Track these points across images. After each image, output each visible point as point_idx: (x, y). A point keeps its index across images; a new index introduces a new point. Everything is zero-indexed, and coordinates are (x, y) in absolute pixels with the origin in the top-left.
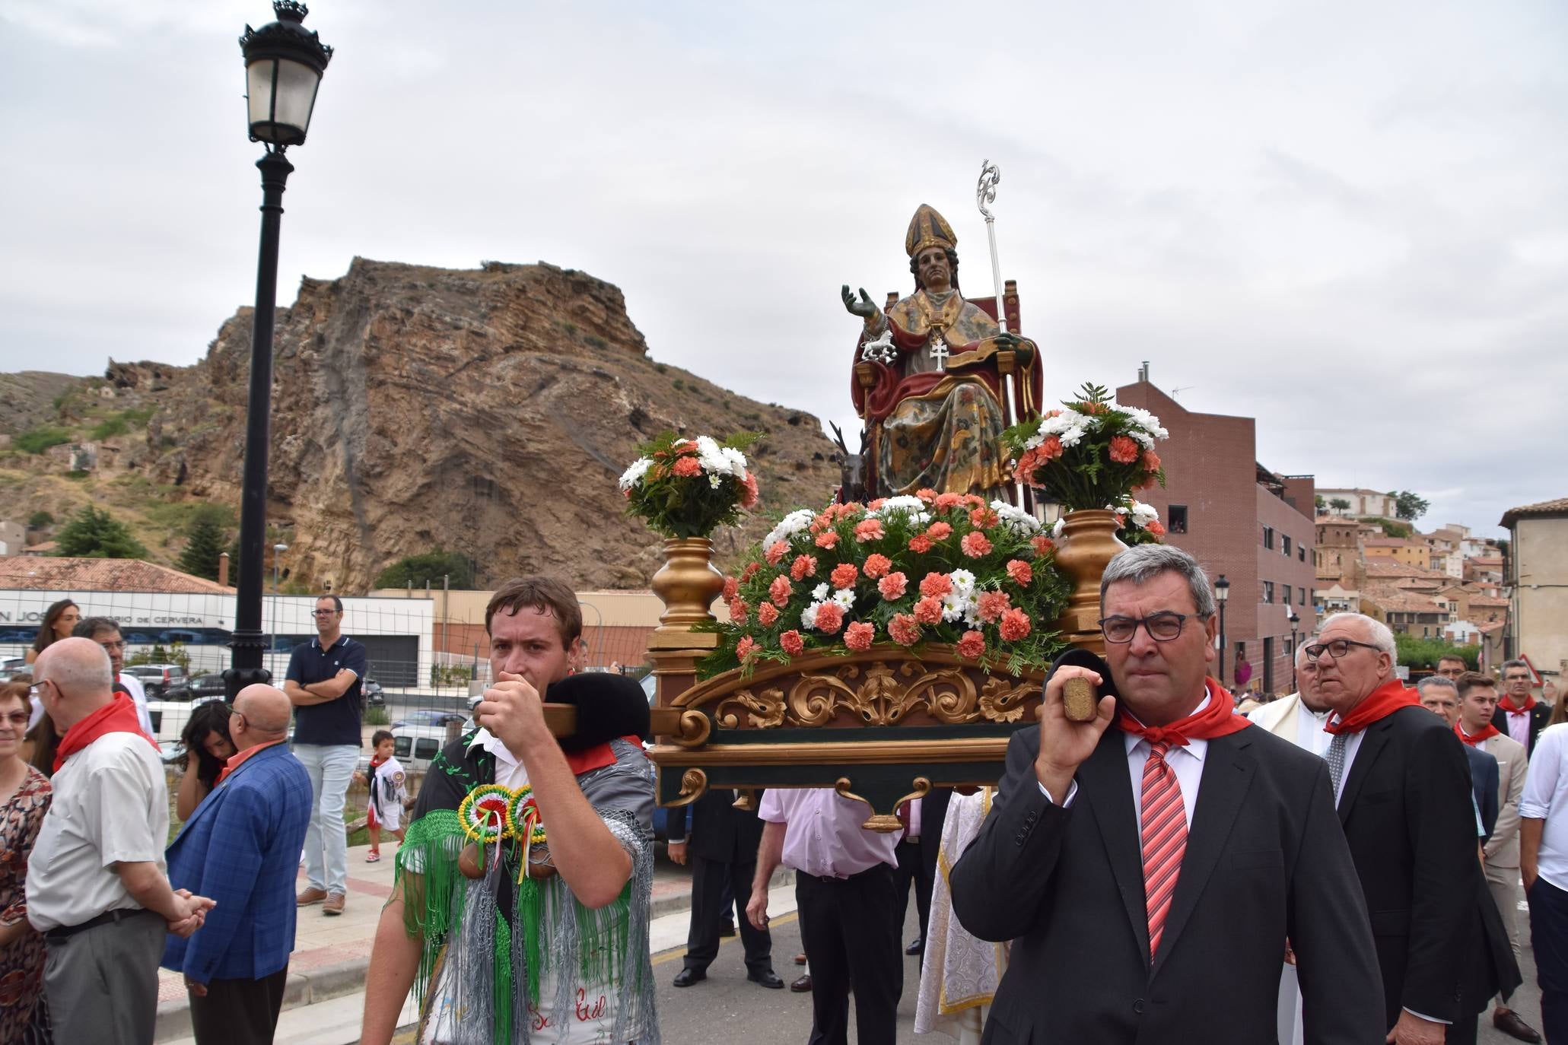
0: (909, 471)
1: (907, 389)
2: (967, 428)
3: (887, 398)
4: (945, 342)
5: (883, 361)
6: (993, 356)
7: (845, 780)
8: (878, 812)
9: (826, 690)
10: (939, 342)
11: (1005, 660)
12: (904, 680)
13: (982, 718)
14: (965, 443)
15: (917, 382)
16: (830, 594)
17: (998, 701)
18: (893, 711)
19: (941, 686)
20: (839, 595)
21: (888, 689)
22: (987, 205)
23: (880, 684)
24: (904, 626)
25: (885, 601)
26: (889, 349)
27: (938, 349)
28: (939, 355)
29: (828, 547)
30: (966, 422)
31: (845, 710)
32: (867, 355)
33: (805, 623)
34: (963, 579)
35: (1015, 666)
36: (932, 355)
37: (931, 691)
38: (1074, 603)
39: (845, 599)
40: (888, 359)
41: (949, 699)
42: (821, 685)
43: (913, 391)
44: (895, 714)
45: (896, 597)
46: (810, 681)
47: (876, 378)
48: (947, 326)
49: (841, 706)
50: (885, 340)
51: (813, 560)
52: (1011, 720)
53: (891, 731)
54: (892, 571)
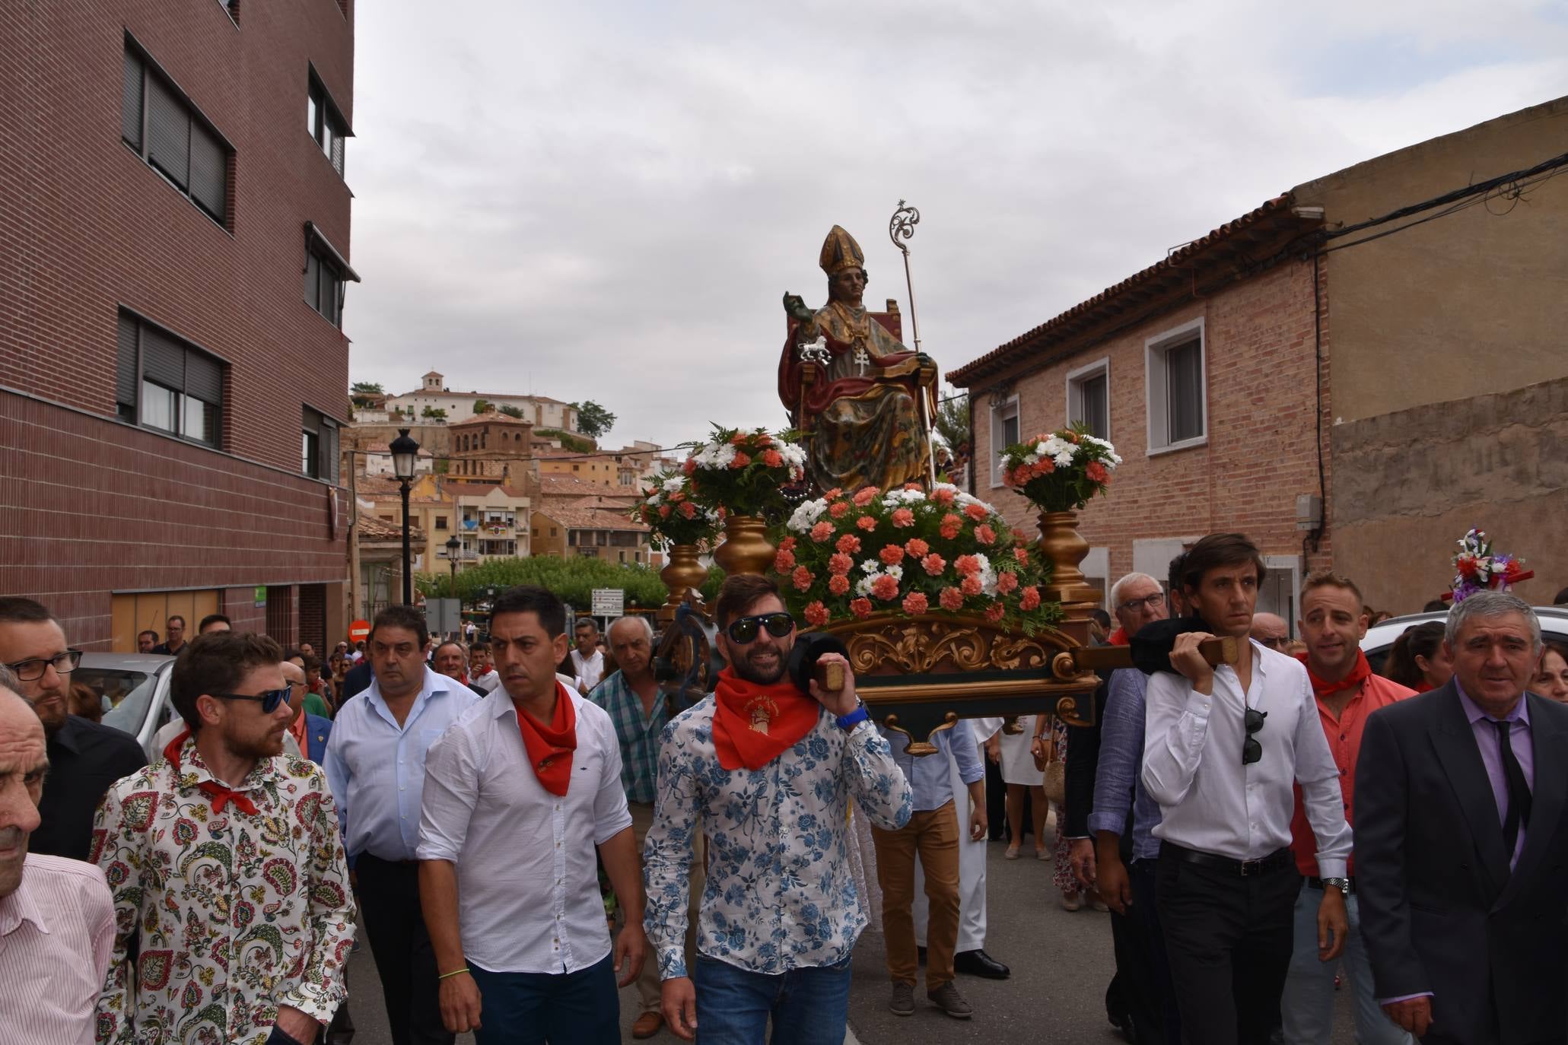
0: (847, 460)
1: (840, 389)
2: (906, 430)
3: (824, 394)
4: (867, 352)
5: (821, 363)
6: (917, 371)
7: (892, 716)
8: (916, 741)
9: (872, 646)
10: (862, 351)
11: (1020, 624)
12: (934, 638)
13: (991, 666)
14: (905, 443)
15: (848, 384)
16: (881, 568)
17: (1005, 653)
18: (927, 661)
19: (961, 642)
20: (890, 570)
21: (922, 645)
22: (901, 238)
23: (917, 640)
24: (952, 597)
25: (929, 577)
26: (824, 353)
27: (862, 359)
28: (862, 362)
29: (871, 530)
30: (905, 425)
31: (888, 660)
32: (805, 355)
33: (860, 592)
34: (982, 560)
35: (1029, 628)
36: (857, 361)
37: (953, 646)
38: (1055, 581)
39: (896, 572)
40: (826, 363)
41: (966, 651)
42: (871, 641)
43: (845, 392)
44: (929, 663)
45: (939, 573)
46: (861, 639)
47: (816, 376)
48: (866, 338)
49: (887, 658)
50: (820, 344)
51: (857, 539)
52: (1012, 667)
53: (925, 678)
54: (931, 552)
